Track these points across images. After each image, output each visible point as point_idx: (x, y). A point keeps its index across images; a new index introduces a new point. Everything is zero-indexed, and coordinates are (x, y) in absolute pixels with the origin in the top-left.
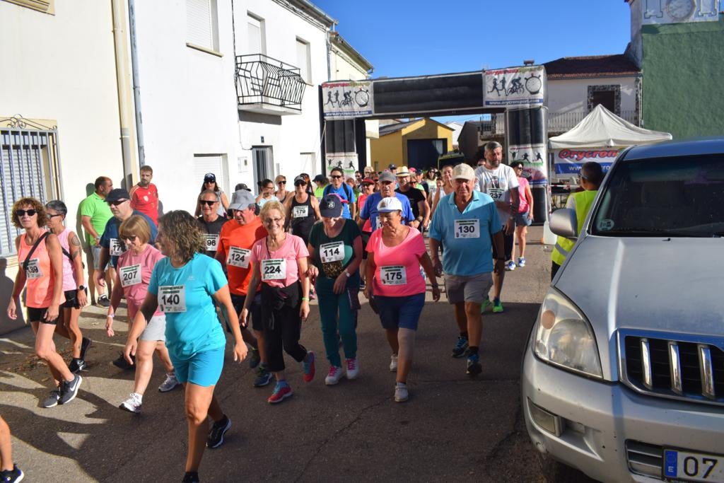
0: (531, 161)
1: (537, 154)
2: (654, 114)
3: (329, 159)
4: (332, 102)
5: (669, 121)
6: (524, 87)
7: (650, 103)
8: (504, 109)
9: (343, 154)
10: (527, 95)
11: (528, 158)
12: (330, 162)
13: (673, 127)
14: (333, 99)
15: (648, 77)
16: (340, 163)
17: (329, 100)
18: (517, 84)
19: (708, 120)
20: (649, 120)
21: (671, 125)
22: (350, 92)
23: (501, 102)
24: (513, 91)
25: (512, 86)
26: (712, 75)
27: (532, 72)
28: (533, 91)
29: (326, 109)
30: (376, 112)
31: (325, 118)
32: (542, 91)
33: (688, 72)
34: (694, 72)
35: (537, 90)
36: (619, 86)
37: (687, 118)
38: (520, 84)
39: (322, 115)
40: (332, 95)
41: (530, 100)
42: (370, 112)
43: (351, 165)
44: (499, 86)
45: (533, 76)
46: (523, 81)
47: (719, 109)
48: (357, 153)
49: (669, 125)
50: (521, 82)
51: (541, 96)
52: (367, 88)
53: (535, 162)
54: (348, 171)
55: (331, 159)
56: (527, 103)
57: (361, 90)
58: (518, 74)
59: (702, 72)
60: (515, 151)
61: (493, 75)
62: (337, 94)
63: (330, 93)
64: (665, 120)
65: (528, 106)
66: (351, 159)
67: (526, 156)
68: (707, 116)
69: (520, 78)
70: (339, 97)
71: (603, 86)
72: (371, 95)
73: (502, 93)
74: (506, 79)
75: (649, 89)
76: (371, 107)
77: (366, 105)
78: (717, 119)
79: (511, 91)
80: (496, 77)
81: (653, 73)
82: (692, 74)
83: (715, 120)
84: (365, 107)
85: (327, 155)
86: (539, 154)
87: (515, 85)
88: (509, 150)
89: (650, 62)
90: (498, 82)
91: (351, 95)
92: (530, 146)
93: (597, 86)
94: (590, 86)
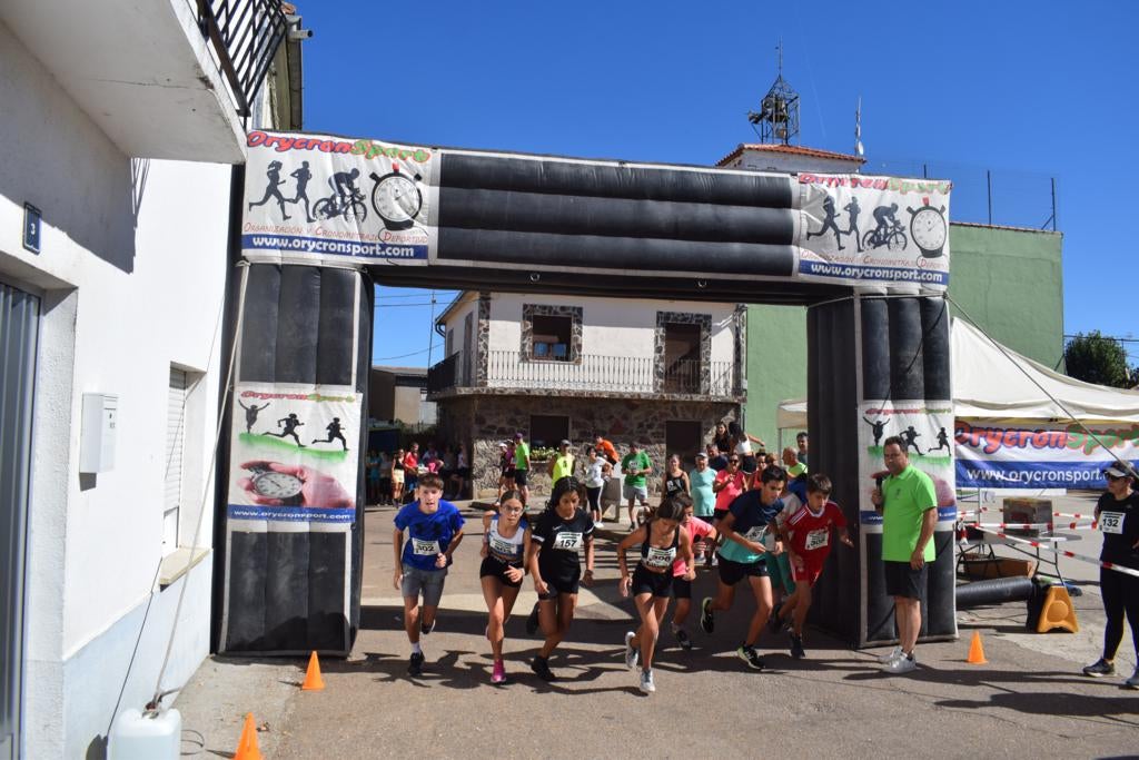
0: (923, 450)
1: (938, 431)
2: (763, 373)
3: (249, 402)
4: (281, 201)
5: (787, 386)
6: (907, 232)
7: (757, 354)
8: (850, 290)
9: (310, 389)
10: (912, 256)
11: (916, 440)
12: (252, 415)
14: (288, 188)
16: (292, 422)
17: (272, 190)
18: (890, 224)
20: (756, 384)
22: (356, 173)
23: (844, 267)
24: (877, 240)
25: (874, 225)
27: (925, 195)
28: (928, 247)
29: (252, 221)
30: (441, 255)
31: (246, 252)
32: (946, 250)
35: (936, 247)
36: (709, 317)
38: (897, 223)
39: (237, 240)
40: (284, 174)
41: (920, 272)
42: (420, 252)
43: (335, 430)
44: (842, 221)
45: (927, 207)
46: (903, 216)
48: (359, 389)
50: (897, 216)
51: (943, 264)
52: (420, 168)
53: (935, 454)
54: (322, 454)
55: (259, 403)
56: (912, 280)
57: (396, 173)
58: (888, 192)
60: (882, 418)
61: (824, 186)
62: (303, 175)
63: (277, 165)
64: (781, 384)
65: (914, 289)
66: (336, 410)
67: (911, 433)
69: (895, 207)
70: (310, 183)
71: (683, 315)
72: (431, 194)
73: (849, 241)
74: (860, 204)
76: (424, 234)
77: (409, 224)
79: (871, 240)
80: (832, 192)
84: (406, 233)
85: (240, 389)
86: (943, 430)
87: (882, 223)
88: (861, 412)
90: (839, 207)
91: (356, 183)
92: (920, 404)
93: (673, 313)
94: (661, 313)
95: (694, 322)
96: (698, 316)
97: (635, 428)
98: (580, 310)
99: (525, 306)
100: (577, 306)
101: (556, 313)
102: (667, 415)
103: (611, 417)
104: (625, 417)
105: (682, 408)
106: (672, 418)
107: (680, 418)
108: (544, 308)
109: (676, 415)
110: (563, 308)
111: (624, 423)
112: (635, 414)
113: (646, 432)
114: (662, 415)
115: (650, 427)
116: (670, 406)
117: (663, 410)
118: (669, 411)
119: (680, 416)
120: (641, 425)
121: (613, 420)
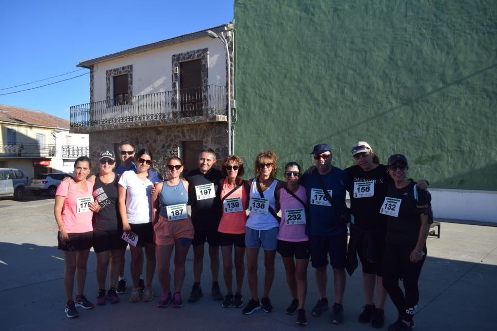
2: (250, 90)
5: (271, 100)
7: (244, 73)
13: (278, 110)
15: (242, 31)
19: (332, 94)
20: (244, 101)
21: (275, 105)
26: (335, 10)
33: (298, 12)
34: (306, 10)
36: (206, 50)
37: (298, 92)
47: (350, 72)
49: (271, 107)
59: (320, 7)
64: (265, 98)
68: (331, 85)
71: (188, 53)
75: (244, 48)
78: (346, 90)
81: (248, 24)
82: (303, 14)
83: (342, 92)
89: (245, 6)
93: (182, 54)
94: (174, 56)
95: (196, 58)
96: (198, 51)
97: (160, 148)
98: (131, 67)
99: (107, 71)
100: (130, 64)
101: (120, 72)
102: (178, 137)
103: (147, 141)
104: (155, 141)
105: (188, 130)
106: (182, 139)
107: (187, 138)
108: (115, 70)
109: (185, 137)
110: (123, 68)
111: (154, 145)
112: (160, 138)
113: (166, 152)
114: (175, 137)
115: (168, 147)
116: (180, 129)
117: (176, 133)
118: (180, 134)
119: (187, 137)
120: (163, 147)
121: (149, 144)
